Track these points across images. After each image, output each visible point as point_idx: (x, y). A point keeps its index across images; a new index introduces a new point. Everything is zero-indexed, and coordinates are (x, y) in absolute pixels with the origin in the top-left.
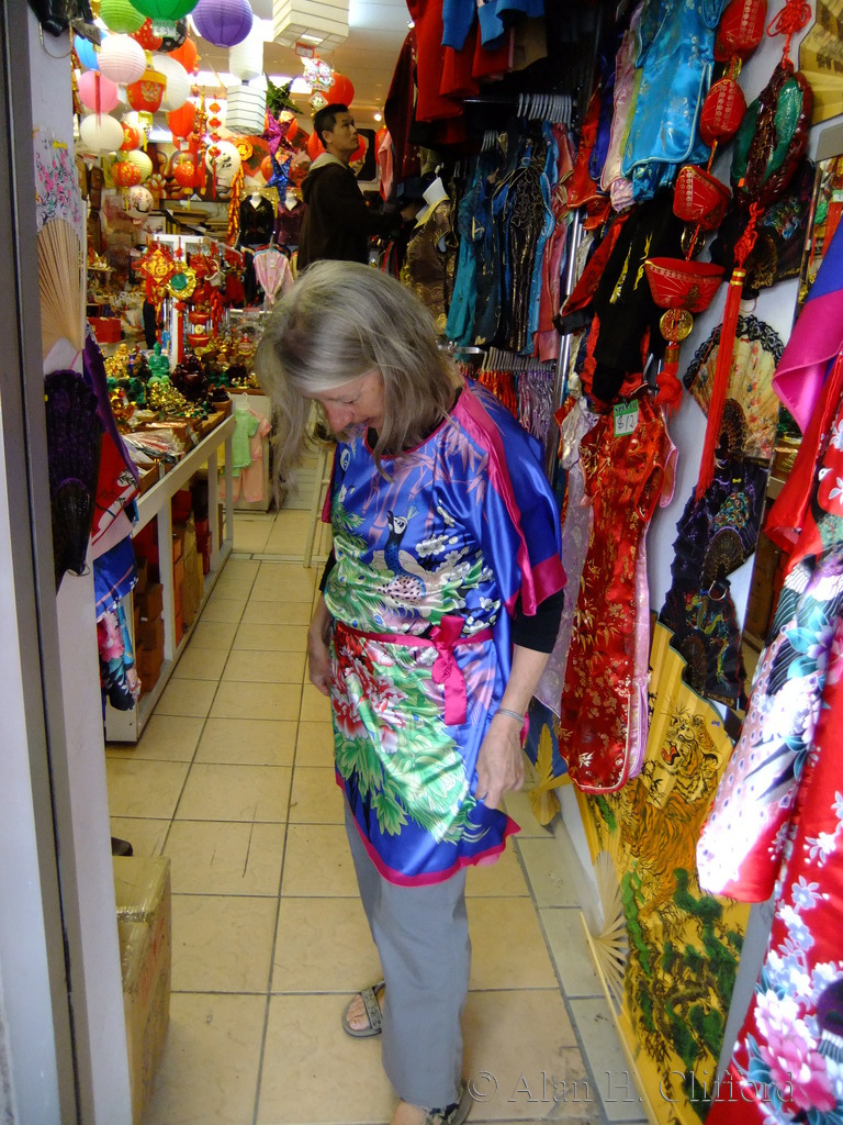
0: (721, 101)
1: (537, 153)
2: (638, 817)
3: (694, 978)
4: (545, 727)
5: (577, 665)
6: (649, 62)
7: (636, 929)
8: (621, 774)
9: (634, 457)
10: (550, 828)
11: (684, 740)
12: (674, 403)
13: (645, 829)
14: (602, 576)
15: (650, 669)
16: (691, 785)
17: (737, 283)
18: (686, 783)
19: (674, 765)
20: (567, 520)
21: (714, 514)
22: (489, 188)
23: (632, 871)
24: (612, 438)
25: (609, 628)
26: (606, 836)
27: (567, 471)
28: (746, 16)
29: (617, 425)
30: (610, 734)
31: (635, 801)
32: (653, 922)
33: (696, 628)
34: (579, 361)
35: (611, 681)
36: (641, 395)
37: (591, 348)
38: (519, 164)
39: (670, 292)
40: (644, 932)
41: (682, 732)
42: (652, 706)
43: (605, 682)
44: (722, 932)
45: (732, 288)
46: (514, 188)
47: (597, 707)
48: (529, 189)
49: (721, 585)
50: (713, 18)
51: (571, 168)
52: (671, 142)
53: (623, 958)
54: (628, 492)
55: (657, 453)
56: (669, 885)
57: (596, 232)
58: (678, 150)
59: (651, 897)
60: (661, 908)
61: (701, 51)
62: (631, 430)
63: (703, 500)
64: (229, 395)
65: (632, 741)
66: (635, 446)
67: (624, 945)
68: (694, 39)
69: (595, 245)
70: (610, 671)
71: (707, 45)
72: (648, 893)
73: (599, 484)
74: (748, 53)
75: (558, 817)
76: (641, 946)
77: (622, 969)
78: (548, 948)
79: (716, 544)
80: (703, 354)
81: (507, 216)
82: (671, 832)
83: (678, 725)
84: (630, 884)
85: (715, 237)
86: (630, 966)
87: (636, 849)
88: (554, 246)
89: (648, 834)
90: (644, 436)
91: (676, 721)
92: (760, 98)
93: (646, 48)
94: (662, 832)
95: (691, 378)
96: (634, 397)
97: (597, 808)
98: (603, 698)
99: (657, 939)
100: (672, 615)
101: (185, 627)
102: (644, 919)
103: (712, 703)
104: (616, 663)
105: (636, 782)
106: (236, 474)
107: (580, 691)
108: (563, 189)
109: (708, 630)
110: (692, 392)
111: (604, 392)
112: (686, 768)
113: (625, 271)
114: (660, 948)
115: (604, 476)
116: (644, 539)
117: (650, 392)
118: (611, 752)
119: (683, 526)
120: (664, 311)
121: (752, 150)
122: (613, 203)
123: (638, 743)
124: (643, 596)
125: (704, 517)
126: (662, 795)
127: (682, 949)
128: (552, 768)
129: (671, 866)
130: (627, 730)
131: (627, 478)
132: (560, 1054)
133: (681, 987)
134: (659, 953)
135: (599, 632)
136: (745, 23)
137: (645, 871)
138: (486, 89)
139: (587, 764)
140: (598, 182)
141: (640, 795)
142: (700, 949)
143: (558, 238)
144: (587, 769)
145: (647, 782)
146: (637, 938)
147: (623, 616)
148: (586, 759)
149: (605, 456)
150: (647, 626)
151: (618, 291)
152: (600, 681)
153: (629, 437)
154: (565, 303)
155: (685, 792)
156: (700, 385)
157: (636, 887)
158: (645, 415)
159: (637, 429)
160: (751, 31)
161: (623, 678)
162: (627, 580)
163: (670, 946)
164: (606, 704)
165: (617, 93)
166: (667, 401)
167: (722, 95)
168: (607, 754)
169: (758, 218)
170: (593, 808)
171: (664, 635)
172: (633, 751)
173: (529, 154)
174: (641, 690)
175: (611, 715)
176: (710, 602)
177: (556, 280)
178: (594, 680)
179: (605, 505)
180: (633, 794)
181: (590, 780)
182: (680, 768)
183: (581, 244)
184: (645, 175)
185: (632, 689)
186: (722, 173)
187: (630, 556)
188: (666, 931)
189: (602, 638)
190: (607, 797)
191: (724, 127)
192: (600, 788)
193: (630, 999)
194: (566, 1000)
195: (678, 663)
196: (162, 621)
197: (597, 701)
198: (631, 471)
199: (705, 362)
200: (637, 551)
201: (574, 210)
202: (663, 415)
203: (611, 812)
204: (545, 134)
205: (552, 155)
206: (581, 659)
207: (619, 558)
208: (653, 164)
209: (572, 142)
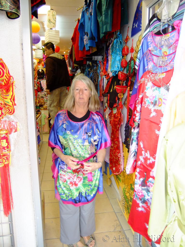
0: (123, 62)
1: (97, 66)
4: (108, 167)
6: (113, 54)
7: (125, 197)
8: (120, 170)
9: (117, 117)
13: (125, 179)
14: (114, 137)
15: (123, 152)
17: (129, 89)
22: (89, 72)
23: (124, 187)
24: (113, 114)
25: (116, 145)
26: (120, 183)
27: (107, 120)
28: (126, 50)
29: (114, 112)
30: (118, 164)
31: (123, 175)
32: (128, 195)
33: (129, 143)
34: (107, 101)
35: (117, 154)
36: (117, 107)
37: (108, 99)
38: (94, 69)
39: (119, 91)
40: (127, 197)
42: (124, 158)
43: (116, 155)
46: (93, 72)
48: (96, 72)
50: (121, 50)
51: (102, 69)
52: (117, 68)
53: (124, 203)
54: (116, 123)
55: (120, 116)
56: (129, 187)
57: (108, 79)
58: (118, 69)
60: (129, 191)
61: (120, 54)
63: (128, 123)
65: (121, 165)
66: (117, 115)
67: (124, 201)
68: (119, 53)
69: (108, 82)
70: (116, 153)
71: (121, 53)
72: (127, 190)
73: (112, 122)
74: (127, 55)
75: (112, 183)
76: (127, 200)
77: (124, 205)
78: (112, 205)
79: (130, 129)
80: (126, 100)
81: (92, 77)
84: (124, 190)
85: (126, 81)
86: (125, 204)
87: (124, 183)
88: (101, 82)
92: (129, 61)
93: (112, 52)
95: (124, 104)
96: (116, 107)
97: (118, 179)
98: (116, 158)
99: (129, 197)
100: (126, 142)
102: (126, 195)
104: (117, 151)
105: (123, 172)
107: (112, 157)
108: (102, 72)
111: (111, 107)
113: (112, 87)
114: (129, 199)
115: (112, 120)
116: (120, 130)
117: (118, 106)
119: (126, 127)
120: (119, 93)
121: (129, 69)
122: (110, 76)
123: (123, 165)
124: (120, 140)
125: (128, 125)
128: (109, 174)
129: (129, 184)
130: (120, 162)
132: (115, 221)
134: (129, 200)
136: (125, 51)
137: (126, 186)
138: (87, 56)
139: (114, 169)
140: (107, 71)
143: (101, 80)
144: (115, 170)
147: (117, 143)
149: (112, 117)
150: (122, 144)
151: (111, 90)
152: (115, 155)
153: (115, 114)
154: (104, 91)
156: (126, 105)
158: (118, 110)
159: (117, 112)
160: (127, 52)
161: (119, 154)
162: (117, 137)
163: (131, 198)
164: (117, 158)
165: (109, 58)
166: (121, 108)
167: (123, 61)
168: (118, 167)
169: (131, 79)
171: (125, 145)
173: (95, 67)
174: (122, 156)
175: (117, 160)
177: (102, 87)
179: (113, 125)
181: (115, 172)
183: (105, 81)
184: (114, 73)
186: (125, 72)
188: (130, 195)
189: (115, 147)
190: (119, 175)
191: (124, 66)
192: (117, 173)
193: (126, 209)
195: (127, 149)
197: (115, 158)
198: (117, 119)
199: (126, 101)
200: (119, 132)
201: (104, 76)
202: (120, 110)
203: (120, 179)
204: (98, 63)
205: (99, 67)
206: (112, 152)
207: (116, 134)
208: (115, 71)
209: (102, 64)
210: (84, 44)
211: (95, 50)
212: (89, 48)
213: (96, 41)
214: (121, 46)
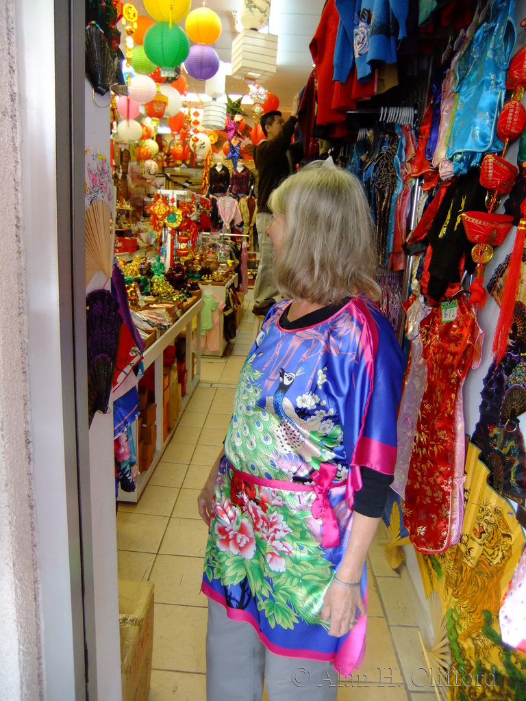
0: (510, 114)
1: (392, 143)
2: (457, 571)
3: (497, 689)
4: (395, 503)
5: (416, 468)
6: (464, 89)
7: (455, 647)
8: (446, 542)
9: (454, 336)
10: (398, 571)
11: (488, 523)
12: (481, 302)
13: (462, 580)
14: (433, 410)
15: (465, 473)
16: (493, 554)
17: (523, 228)
18: (491, 552)
19: (482, 539)
20: (411, 373)
21: (508, 375)
22: (362, 164)
23: (453, 607)
24: (440, 323)
25: (437, 446)
26: (435, 580)
27: (410, 342)
29: (443, 315)
30: (438, 515)
31: (455, 560)
32: (467, 644)
33: (496, 448)
34: (418, 273)
35: (439, 480)
36: (459, 296)
37: (427, 264)
38: (381, 150)
39: (479, 234)
40: (462, 651)
41: (486, 518)
42: (466, 497)
43: (435, 481)
44: (517, 659)
45: (519, 232)
46: (377, 165)
47: (429, 496)
48: (387, 165)
49: (513, 422)
50: (505, 63)
51: (413, 152)
52: (478, 139)
53: (447, 667)
54: (450, 358)
55: (470, 335)
56: (479, 621)
57: (430, 191)
58: (483, 144)
59: (466, 627)
60: (474, 636)
61: (497, 84)
62: (452, 319)
63: (500, 366)
64: (200, 286)
65: (452, 520)
66: (455, 330)
67: (448, 658)
68: (492, 77)
69: (430, 199)
70: (438, 474)
71: (501, 79)
72: (464, 624)
73: (431, 351)
75: (404, 563)
76: (460, 660)
78: (396, 654)
79: (510, 394)
80: (500, 271)
81: (373, 182)
82: (480, 584)
83: (484, 513)
84: (452, 617)
85: (508, 197)
87: (456, 593)
88: (403, 200)
89: (464, 585)
90: (461, 323)
91: (483, 510)
93: (461, 80)
94: (473, 583)
95: (492, 286)
96: (455, 298)
97: (429, 561)
98: (433, 491)
99: (470, 657)
100: (480, 438)
101: (169, 430)
102: (462, 642)
103: (508, 500)
104: (442, 469)
105: (456, 547)
106: (203, 333)
107: (418, 484)
108: (409, 165)
109: (505, 451)
110: (493, 295)
111: (436, 294)
112: (490, 542)
113: (449, 217)
114: (473, 664)
115: (435, 347)
116: (461, 389)
117: (465, 294)
118: (439, 526)
119: (487, 381)
120: (474, 245)
122: (441, 175)
123: (457, 521)
124: (460, 426)
125: (501, 376)
126: (473, 558)
127: (488, 667)
128: (399, 532)
129: (480, 608)
130: (449, 512)
131: (450, 349)
133: (489, 694)
134: (472, 667)
135: (430, 448)
136: (525, 66)
137: (462, 609)
138: (360, 105)
139: (422, 533)
140: (431, 161)
141: (459, 556)
142: (501, 669)
143: (405, 195)
144: (423, 537)
145: (463, 548)
146: (457, 654)
147: (446, 439)
148: (422, 531)
149: (435, 334)
150: (463, 445)
151: (443, 231)
152: (431, 480)
153: (450, 324)
154: (410, 235)
155: (489, 557)
156: (498, 291)
157: (456, 619)
158: (462, 310)
159: (457, 318)
161: (447, 478)
162: (449, 415)
163: (480, 664)
164: (436, 495)
165: (442, 107)
166: (475, 302)
167: (511, 110)
168: (436, 528)
170: (427, 560)
171: (475, 451)
172: (453, 527)
173: (387, 143)
174: (459, 486)
175: (438, 503)
176: (505, 432)
177: (404, 221)
178: (427, 479)
179: (435, 365)
180: (454, 555)
181: (424, 545)
182: (485, 541)
183: (420, 199)
184: (462, 160)
185: (452, 486)
186: (512, 158)
187: (451, 400)
188: (477, 652)
189: (432, 452)
190: (436, 555)
191: (513, 130)
192: (431, 550)
193: (452, 697)
194: (409, 693)
195: (484, 471)
196: (155, 426)
197: (429, 492)
198: (453, 345)
199: (501, 276)
200: (456, 397)
201: (416, 178)
202: (473, 310)
203: (439, 565)
204: (397, 131)
205: (402, 145)
206: (419, 464)
207: (443, 400)
208: (467, 153)
209: (414, 136)
210: (354, 58)
211: (391, 82)
212: (368, 70)
213: (400, 37)
214: (508, 50)
